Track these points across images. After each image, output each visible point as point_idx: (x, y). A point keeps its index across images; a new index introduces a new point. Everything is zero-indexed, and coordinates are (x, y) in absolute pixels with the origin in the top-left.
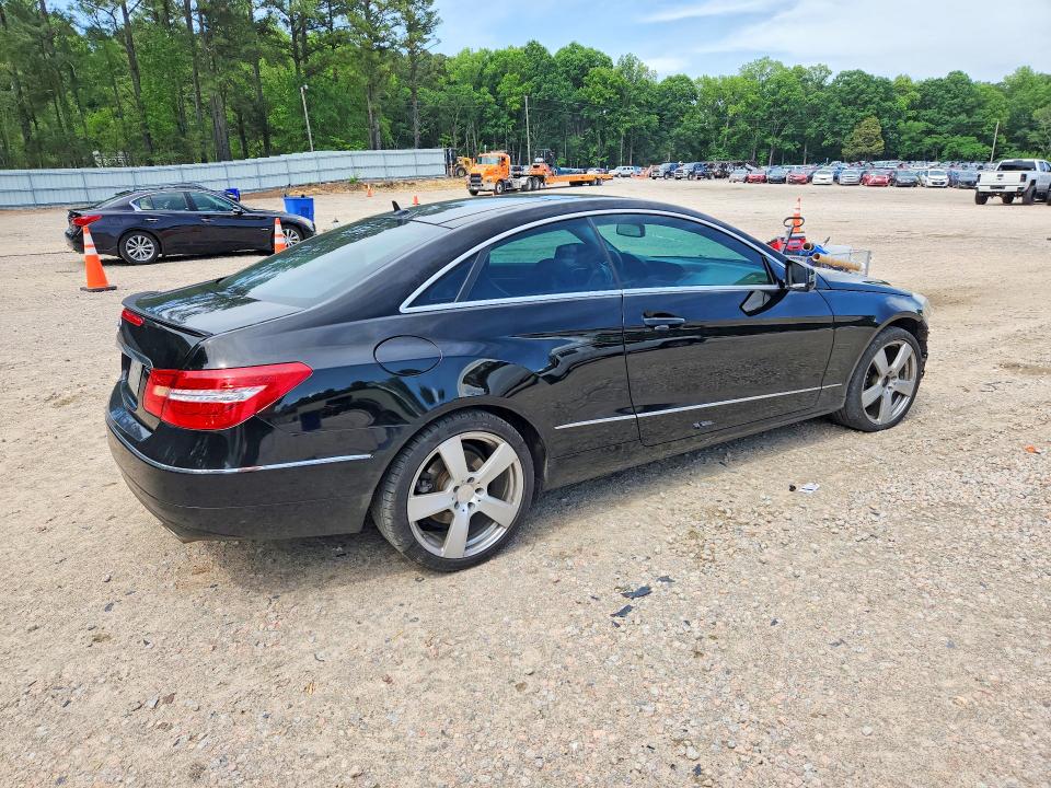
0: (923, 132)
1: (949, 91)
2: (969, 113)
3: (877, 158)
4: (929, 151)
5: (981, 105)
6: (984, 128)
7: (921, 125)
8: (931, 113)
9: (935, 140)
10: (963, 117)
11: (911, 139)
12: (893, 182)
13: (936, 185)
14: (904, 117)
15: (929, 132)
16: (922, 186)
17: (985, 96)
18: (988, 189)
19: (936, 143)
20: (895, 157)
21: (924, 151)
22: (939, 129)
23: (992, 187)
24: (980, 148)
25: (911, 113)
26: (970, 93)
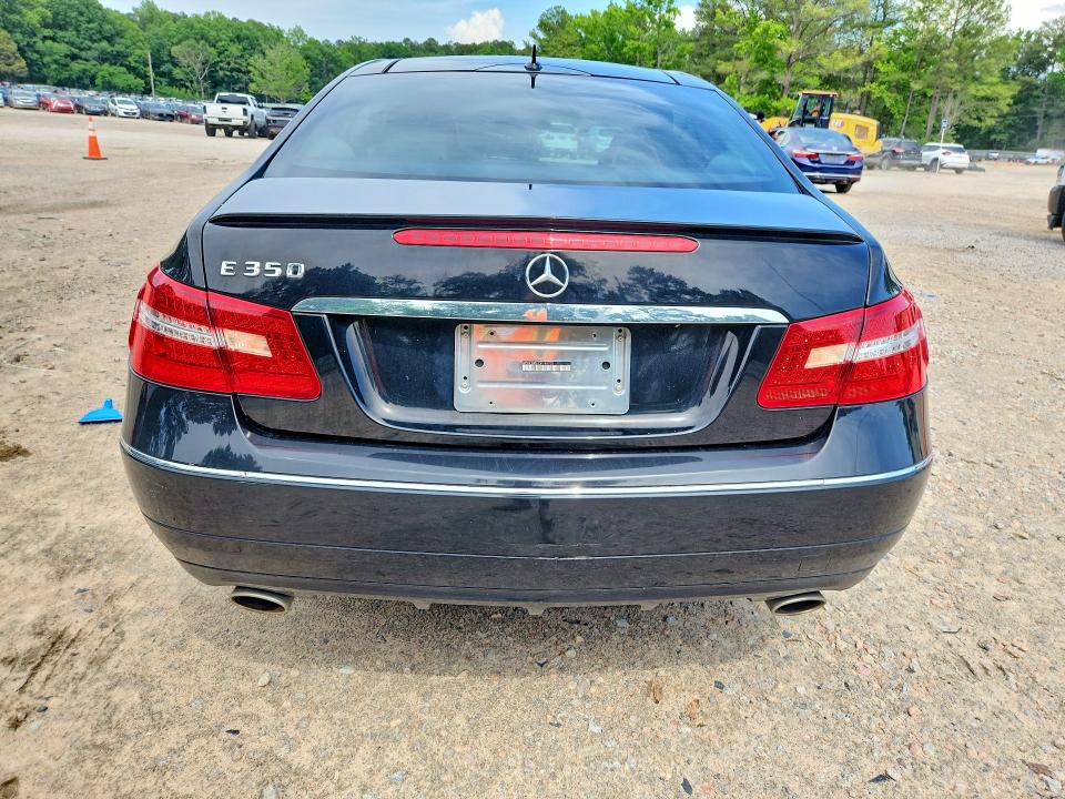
0: (66, 56)
1: (82, 14)
2: (110, 39)
3: (21, 80)
4: (79, 78)
5: (120, 34)
6: (130, 59)
7: (63, 48)
8: (70, 34)
9: (83, 66)
10: (104, 44)
11: (56, 62)
12: (79, 109)
13: (129, 115)
14: (40, 36)
15: (74, 57)
16: (113, 115)
17: (121, 25)
18: (217, 122)
19: (85, 70)
20: (43, 81)
21: (74, 77)
22: (83, 54)
23: (220, 119)
24: (132, 80)
25: (48, 32)
26: (105, 19)
